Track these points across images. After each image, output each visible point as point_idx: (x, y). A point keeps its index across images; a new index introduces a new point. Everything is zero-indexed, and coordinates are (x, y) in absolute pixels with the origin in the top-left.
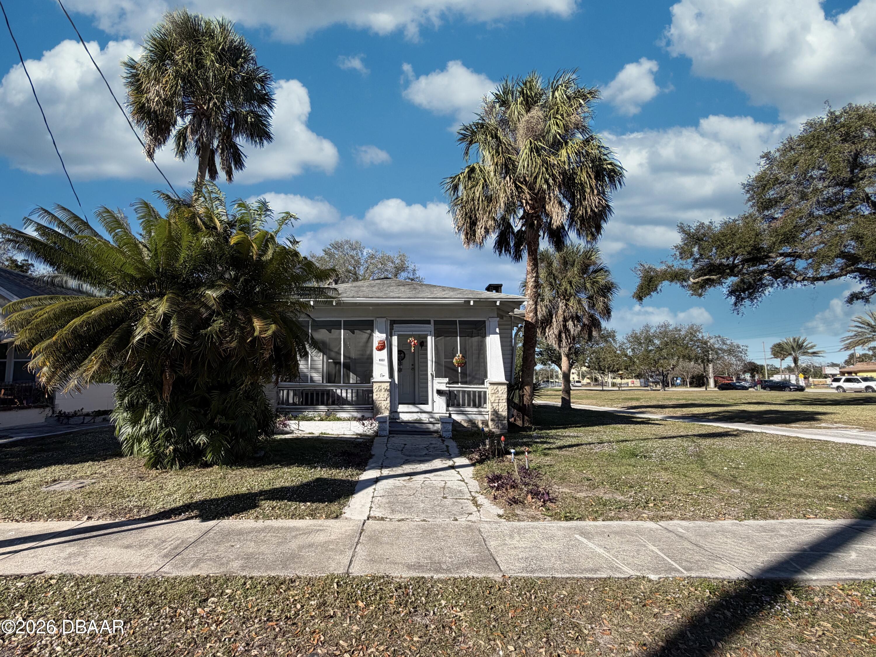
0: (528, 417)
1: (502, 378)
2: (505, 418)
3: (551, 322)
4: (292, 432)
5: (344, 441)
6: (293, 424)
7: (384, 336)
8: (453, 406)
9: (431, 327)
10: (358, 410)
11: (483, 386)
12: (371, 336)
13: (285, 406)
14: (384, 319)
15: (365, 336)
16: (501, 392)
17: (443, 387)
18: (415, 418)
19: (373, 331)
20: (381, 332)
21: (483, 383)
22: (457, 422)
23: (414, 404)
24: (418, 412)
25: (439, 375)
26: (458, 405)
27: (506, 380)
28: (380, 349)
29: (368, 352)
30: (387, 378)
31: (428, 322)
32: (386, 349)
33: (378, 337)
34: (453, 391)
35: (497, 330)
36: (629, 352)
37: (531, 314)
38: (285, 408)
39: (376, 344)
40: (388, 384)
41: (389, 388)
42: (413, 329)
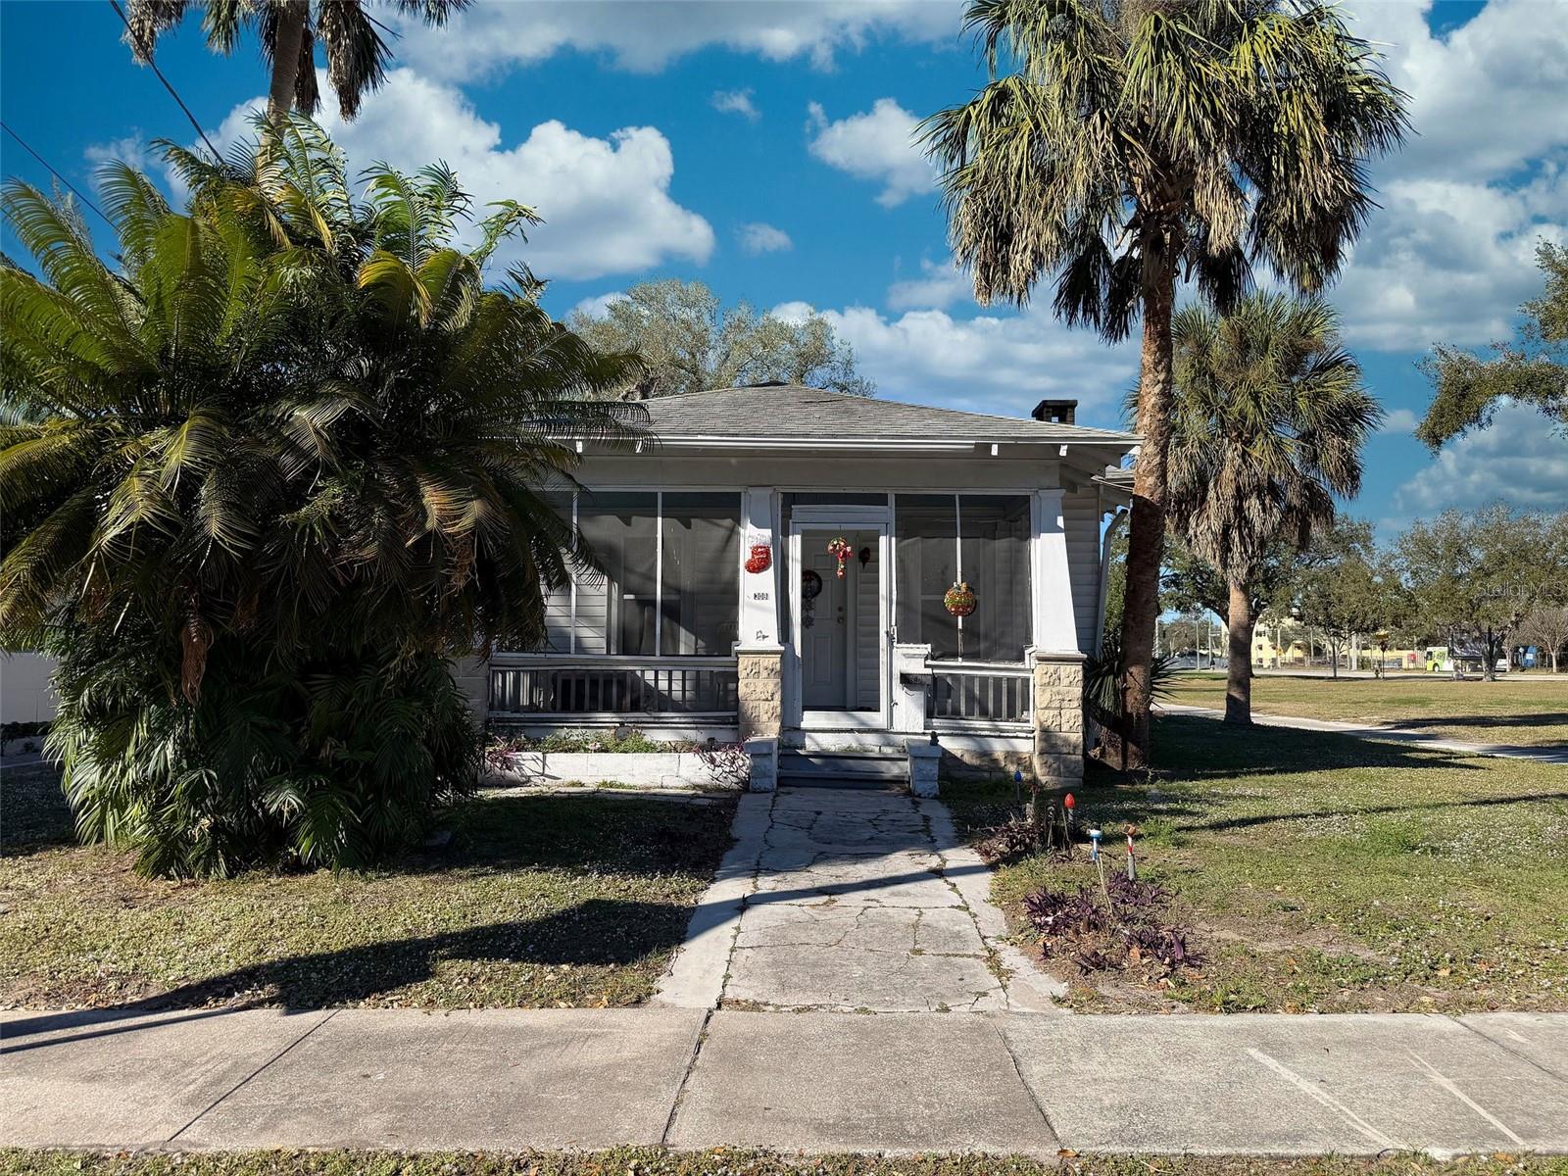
0: (1137, 744)
1: (1070, 645)
2: (1075, 747)
3: (1203, 500)
4: (527, 781)
5: (661, 804)
6: (528, 762)
7: (767, 533)
8: (942, 714)
9: (889, 512)
10: (698, 725)
11: (1020, 666)
12: (732, 535)
13: (508, 715)
14: (770, 491)
15: (716, 533)
16: (1066, 682)
17: (917, 667)
18: (845, 745)
19: (738, 521)
20: (759, 526)
21: (1021, 658)
22: (954, 757)
23: (842, 708)
24: (851, 731)
25: (906, 634)
26: (956, 714)
27: (1080, 649)
28: (757, 567)
29: (727, 575)
30: (773, 643)
31: (881, 499)
32: (772, 568)
33: (752, 536)
34: (942, 678)
35: (1060, 521)
36: (1406, 581)
37: (1151, 480)
38: (509, 720)
39: (745, 555)
40: (777, 658)
41: (778, 666)
42: (842, 517)
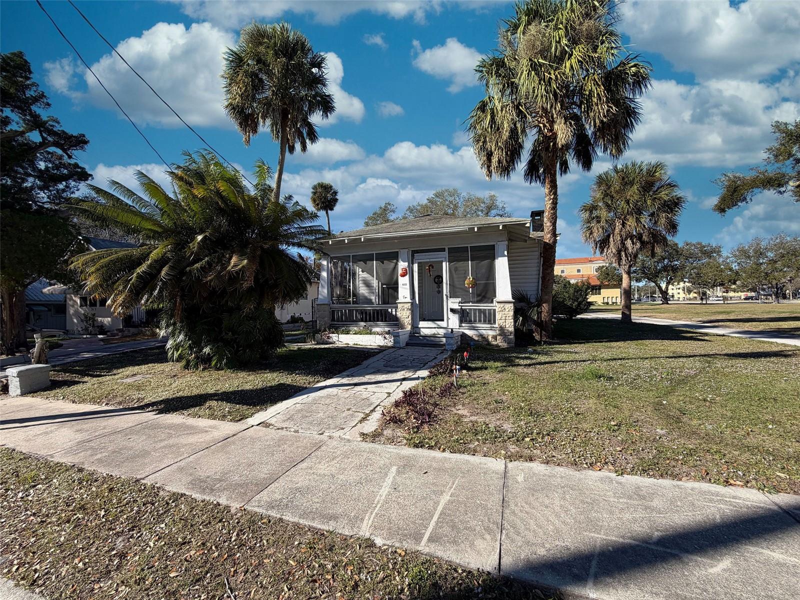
1: (509, 297)
2: (511, 333)
4: (334, 343)
6: (334, 337)
7: (406, 264)
8: (466, 322)
9: (446, 254)
10: (388, 326)
11: (492, 305)
12: (396, 264)
14: (407, 250)
15: (392, 265)
16: (507, 310)
17: (456, 306)
18: (433, 333)
19: (398, 261)
20: (404, 262)
21: (492, 302)
22: (469, 337)
23: (433, 320)
24: (435, 328)
25: (453, 295)
26: (470, 322)
27: (513, 298)
28: (403, 275)
29: (395, 278)
30: (408, 300)
31: (443, 250)
32: (408, 275)
33: (402, 265)
34: (466, 310)
35: (506, 253)
37: (549, 236)
38: (336, 324)
39: (400, 272)
40: (410, 304)
41: (410, 307)
42: (431, 257)
